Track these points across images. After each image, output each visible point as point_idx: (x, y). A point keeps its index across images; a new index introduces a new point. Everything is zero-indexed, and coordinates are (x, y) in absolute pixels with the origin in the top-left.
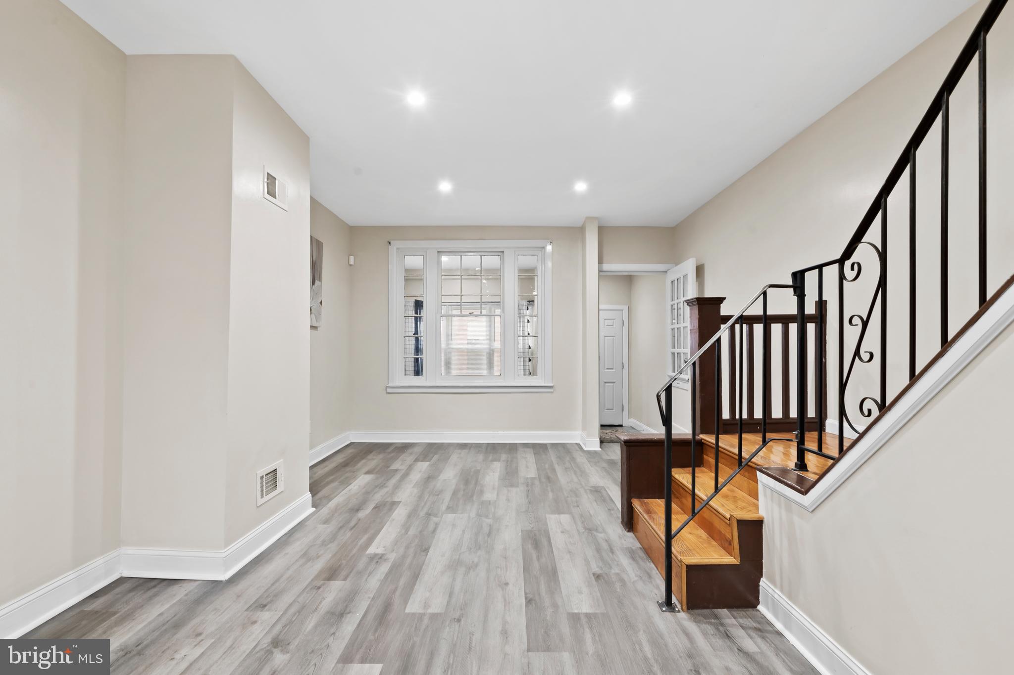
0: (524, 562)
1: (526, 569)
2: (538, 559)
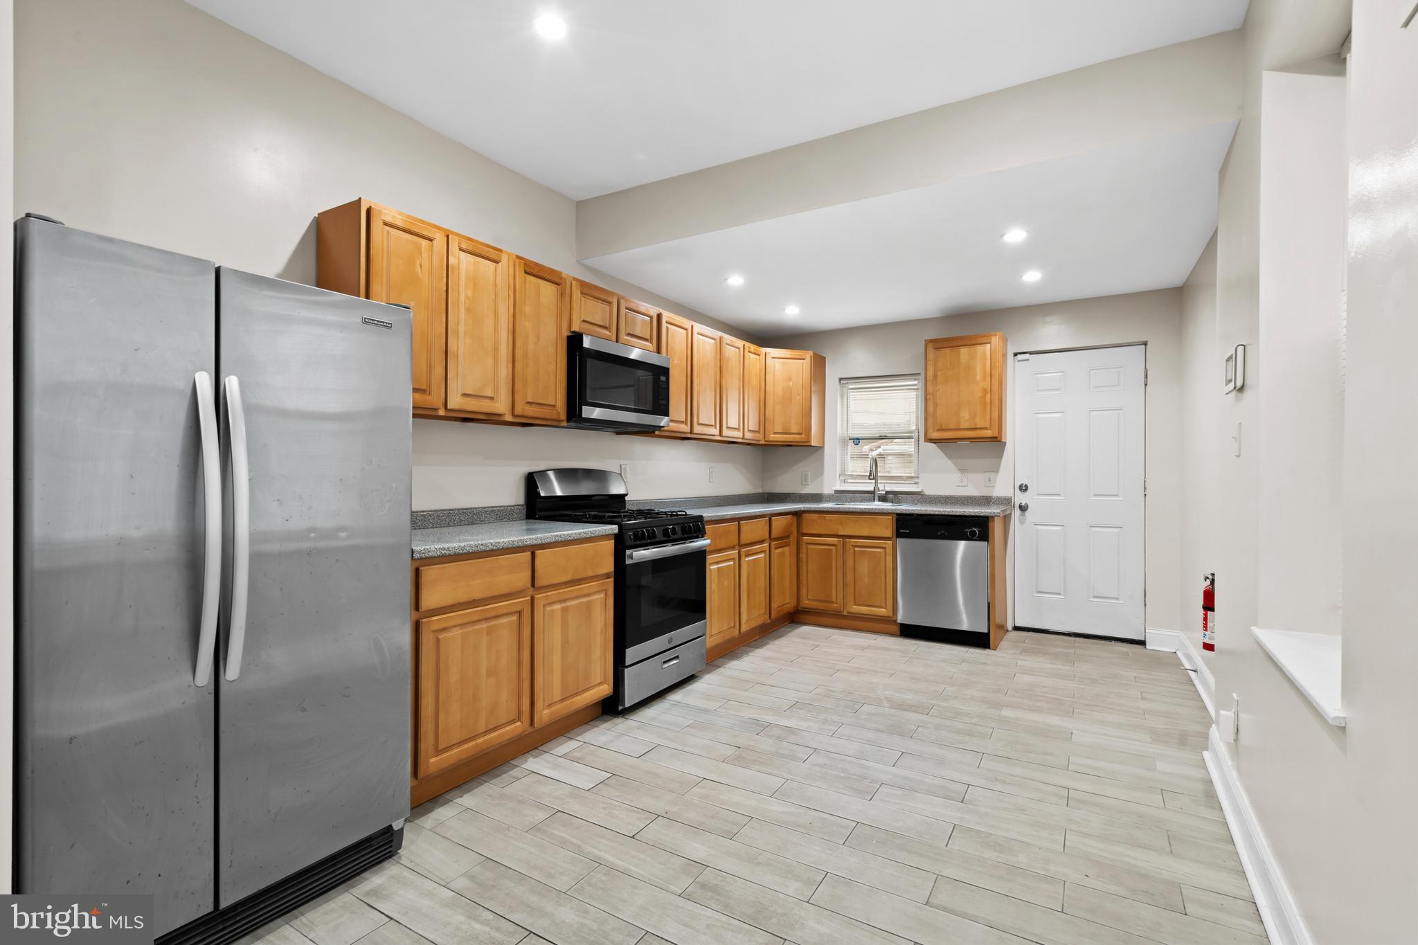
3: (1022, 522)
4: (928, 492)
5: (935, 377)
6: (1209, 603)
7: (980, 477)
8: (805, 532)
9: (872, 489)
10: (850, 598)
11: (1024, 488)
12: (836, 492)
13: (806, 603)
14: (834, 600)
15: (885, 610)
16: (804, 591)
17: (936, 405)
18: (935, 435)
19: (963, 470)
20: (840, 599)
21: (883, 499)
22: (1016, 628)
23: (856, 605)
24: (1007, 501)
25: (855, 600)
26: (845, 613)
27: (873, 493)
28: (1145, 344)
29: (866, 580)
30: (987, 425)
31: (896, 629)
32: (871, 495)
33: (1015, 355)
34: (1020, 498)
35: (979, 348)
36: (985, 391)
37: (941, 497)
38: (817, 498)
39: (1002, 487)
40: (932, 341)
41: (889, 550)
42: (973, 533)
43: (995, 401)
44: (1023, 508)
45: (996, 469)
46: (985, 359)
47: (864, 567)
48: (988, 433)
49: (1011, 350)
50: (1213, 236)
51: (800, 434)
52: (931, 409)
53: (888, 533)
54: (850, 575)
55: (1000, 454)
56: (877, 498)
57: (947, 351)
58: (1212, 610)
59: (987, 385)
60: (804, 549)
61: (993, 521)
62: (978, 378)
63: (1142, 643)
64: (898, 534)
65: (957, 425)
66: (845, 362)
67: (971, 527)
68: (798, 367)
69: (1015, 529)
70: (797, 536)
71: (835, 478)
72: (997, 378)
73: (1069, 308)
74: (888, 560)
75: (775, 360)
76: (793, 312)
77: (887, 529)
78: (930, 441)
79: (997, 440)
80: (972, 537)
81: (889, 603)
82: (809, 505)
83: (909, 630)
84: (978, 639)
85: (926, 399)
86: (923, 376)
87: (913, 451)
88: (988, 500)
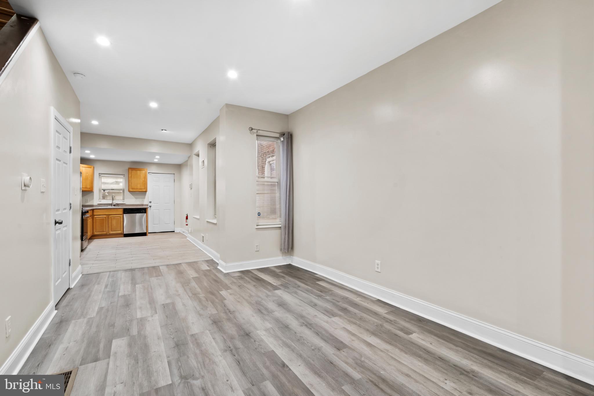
3: (150, 210)
4: (127, 204)
5: (131, 177)
6: (187, 218)
7: (141, 200)
8: (95, 214)
9: (111, 203)
10: (110, 230)
11: (150, 202)
12: (98, 204)
13: (96, 233)
14: (105, 231)
15: (120, 232)
16: (95, 230)
17: (131, 183)
18: (131, 190)
19: (136, 198)
20: (107, 230)
21: (114, 205)
22: (149, 233)
23: (111, 231)
24: (147, 205)
25: (111, 230)
26: (108, 234)
27: (112, 204)
28: (174, 174)
29: (115, 225)
30: (144, 188)
31: (123, 236)
32: (111, 205)
33: (149, 173)
34: (150, 204)
35: (142, 172)
36: (143, 181)
37: (131, 205)
38: (92, 206)
39: (146, 202)
40: (130, 168)
41: (121, 217)
42: (143, 212)
43: (145, 184)
44: (150, 207)
45: (144, 198)
46: (144, 174)
47: (114, 222)
48: (144, 190)
50: (187, 161)
51: (90, 188)
52: (130, 184)
53: (121, 214)
54: (110, 224)
55: (145, 195)
56: (113, 205)
57: (134, 171)
58: (187, 219)
59: (144, 180)
60: (95, 219)
61: (147, 209)
62: (142, 178)
63: (174, 232)
64: (124, 213)
65: (136, 188)
66: (99, 169)
67: (143, 210)
68: (90, 170)
69: (149, 211)
70: (93, 216)
71: (96, 200)
72: (145, 178)
73: (159, 165)
74: (122, 219)
75: (84, 168)
76: (92, 157)
77: (121, 212)
78: (129, 191)
79: (146, 191)
80: (143, 213)
81: (122, 229)
82: (94, 208)
83: (126, 235)
84: (144, 234)
85: (129, 182)
86: (126, 175)
87: (122, 194)
88: (143, 205)
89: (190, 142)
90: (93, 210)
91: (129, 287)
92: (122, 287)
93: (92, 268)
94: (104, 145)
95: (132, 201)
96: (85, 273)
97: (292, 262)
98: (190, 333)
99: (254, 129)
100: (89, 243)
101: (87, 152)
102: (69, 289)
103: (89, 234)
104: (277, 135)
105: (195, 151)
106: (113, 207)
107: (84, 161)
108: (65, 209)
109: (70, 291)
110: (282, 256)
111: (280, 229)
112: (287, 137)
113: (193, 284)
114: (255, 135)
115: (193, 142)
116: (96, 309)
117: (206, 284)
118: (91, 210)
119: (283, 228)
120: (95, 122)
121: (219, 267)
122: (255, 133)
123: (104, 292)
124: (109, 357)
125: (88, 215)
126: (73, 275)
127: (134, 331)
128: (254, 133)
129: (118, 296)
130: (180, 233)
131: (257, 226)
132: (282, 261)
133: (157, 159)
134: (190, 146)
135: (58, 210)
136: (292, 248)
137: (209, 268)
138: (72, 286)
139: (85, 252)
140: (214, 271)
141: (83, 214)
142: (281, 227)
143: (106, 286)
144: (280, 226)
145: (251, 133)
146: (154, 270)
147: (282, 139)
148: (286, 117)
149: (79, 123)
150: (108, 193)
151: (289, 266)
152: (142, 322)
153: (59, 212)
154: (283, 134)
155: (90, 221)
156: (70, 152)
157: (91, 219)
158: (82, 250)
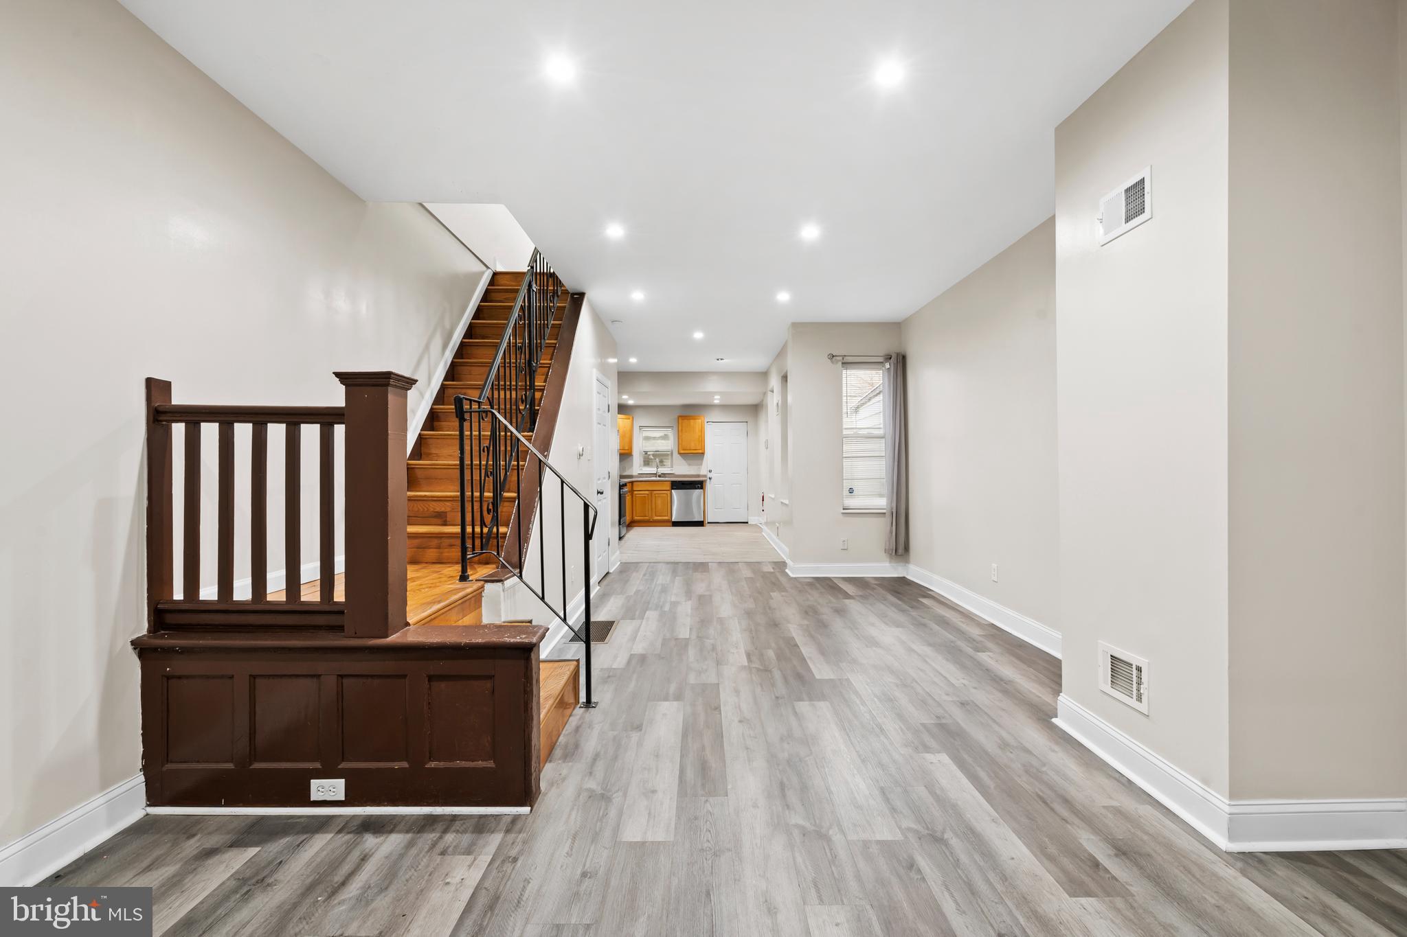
0: (722, 746)
1: (719, 736)
2: (703, 748)
3: (709, 483)
4: (677, 473)
5: (682, 430)
6: (763, 499)
7: (696, 467)
8: (635, 489)
9: (656, 472)
10: (653, 514)
11: (710, 471)
12: (638, 474)
13: (636, 518)
14: (647, 515)
15: (667, 517)
16: (635, 513)
17: (683, 440)
18: (682, 452)
19: (689, 465)
20: (650, 515)
21: (659, 476)
22: (708, 523)
23: (656, 516)
24: (705, 476)
25: (656, 514)
26: (652, 520)
28: (747, 422)
29: (660, 507)
30: (700, 448)
31: (671, 524)
32: (655, 475)
33: (707, 422)
34: (709, 475)
35: (697, 420)
36: (699, 436)
37: (682, 475)
38: (631, 477)
39: (703, 471)
40: (681, 416)
41: (669, 495)
43: (702, 440)
44: (710, 479)
45: (701, 464)
46: (700, 424)
47: (659, 502)
48: (700, 451)
49: (706, 420)
50: (762, 400)
51: (629, 451)
52: (681, 442)
53: (668, 489)
54: (654, 506)
55: (702, 459)
57: (686, 421)
59: (700, 433)
60: (634, 497)
61: (705, 482)
62: (697, 431)
63: (747, 523)
64: (672, 489)
65: (688, 448)
66: (641, 420)
67: (698, 485)
68: (628, 422)
69: (708, 486)
70: (632, 491)
71: (637, 468)
72: (702, 431)
73: (724, 407)
74: (669, 498)
75: (622, 420)
76: (631, 402)
77: (668, 486)
78: (680, 454)
79: (703, 454)
80: (698, 488)
81: (669, 514)
82: (633, 479)
83: (676, 524)
84: (700, 524)
85: (678, 438)
86: (675, 428)
87: (670, 457)
88: (698, 476)
89: (765, 370)
90: (632, 482)
91: (669, 578)
92: (661, 577)
93: (629, 557)
94: (645, 386)
95: (682, 469)
96: (624, 561)
97: (907, 575)
98: (717, 616)
99: (836, 356)
100: (628, 531)
101: (625, 397)
102: (608, 573)
103: (628, 518)
104: (881, 360)
105: (770, 388)
106: (658, 479)
107: (622, 409)
108: (604, 478)
109: (609, 575)
110: (890, 562)
111: (885, 517)
112: (895, 362)
113: (744, 583)
114: (840, 363)
115: (768, 370)
116: (635, 590)
117: (758, 585)
118: (629, 482)
119: (888, 515)
120: (633, 360)
121: (787, 570)
122: (840, 361)
123: (642, 580)
124: (643, 619)
125: (626, 489)
126: (612, 559)
127: (667, 608)
128: (837, 361)
129: (656, 584)
130: (756, 525)
131: (844, 509)
132: (888, 569)
133: (717, 400)
134: (764, 375)
135: (599, 479)
136: (907, 548)
137: (772, 570)
138: (611, 571)
139: (623, 541)
140: (778, 575)
141: (621, 487)
142: (885, 513)
143: (645, 575)
144: (884, 511)
145: (833, 363)
146: (702, 567)
147: (887, 366)
148: (897, 327)
149: (615, 363)
150: (653, 455)
151: (903, 581)
152: (675, 604)
153: (600, 481)
154: (888, 358)
155: (628, 498)
156: (609, 411)
157: (630, 496)
158: (620, 538)
